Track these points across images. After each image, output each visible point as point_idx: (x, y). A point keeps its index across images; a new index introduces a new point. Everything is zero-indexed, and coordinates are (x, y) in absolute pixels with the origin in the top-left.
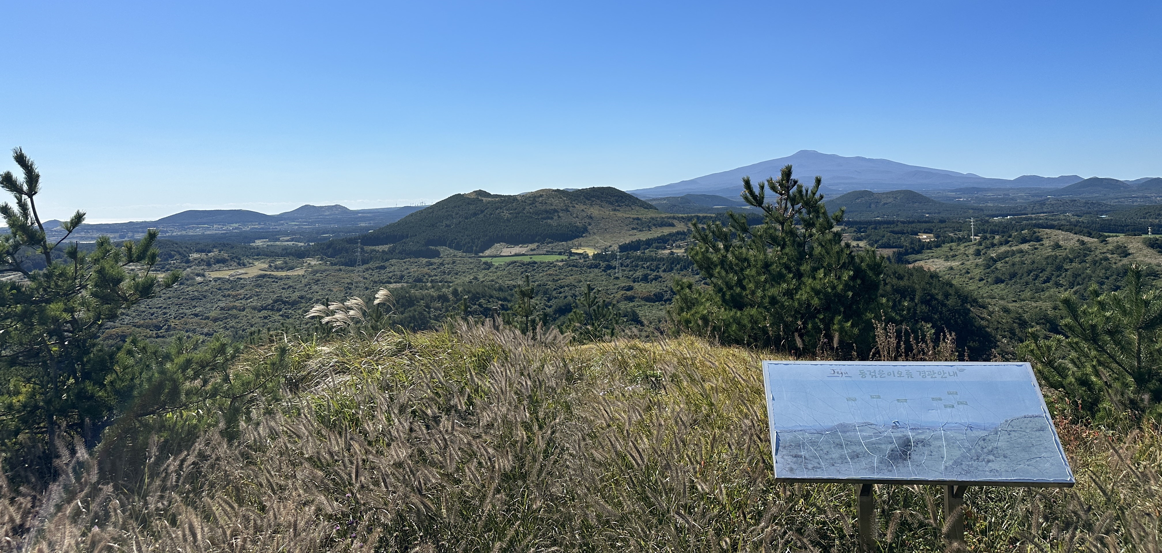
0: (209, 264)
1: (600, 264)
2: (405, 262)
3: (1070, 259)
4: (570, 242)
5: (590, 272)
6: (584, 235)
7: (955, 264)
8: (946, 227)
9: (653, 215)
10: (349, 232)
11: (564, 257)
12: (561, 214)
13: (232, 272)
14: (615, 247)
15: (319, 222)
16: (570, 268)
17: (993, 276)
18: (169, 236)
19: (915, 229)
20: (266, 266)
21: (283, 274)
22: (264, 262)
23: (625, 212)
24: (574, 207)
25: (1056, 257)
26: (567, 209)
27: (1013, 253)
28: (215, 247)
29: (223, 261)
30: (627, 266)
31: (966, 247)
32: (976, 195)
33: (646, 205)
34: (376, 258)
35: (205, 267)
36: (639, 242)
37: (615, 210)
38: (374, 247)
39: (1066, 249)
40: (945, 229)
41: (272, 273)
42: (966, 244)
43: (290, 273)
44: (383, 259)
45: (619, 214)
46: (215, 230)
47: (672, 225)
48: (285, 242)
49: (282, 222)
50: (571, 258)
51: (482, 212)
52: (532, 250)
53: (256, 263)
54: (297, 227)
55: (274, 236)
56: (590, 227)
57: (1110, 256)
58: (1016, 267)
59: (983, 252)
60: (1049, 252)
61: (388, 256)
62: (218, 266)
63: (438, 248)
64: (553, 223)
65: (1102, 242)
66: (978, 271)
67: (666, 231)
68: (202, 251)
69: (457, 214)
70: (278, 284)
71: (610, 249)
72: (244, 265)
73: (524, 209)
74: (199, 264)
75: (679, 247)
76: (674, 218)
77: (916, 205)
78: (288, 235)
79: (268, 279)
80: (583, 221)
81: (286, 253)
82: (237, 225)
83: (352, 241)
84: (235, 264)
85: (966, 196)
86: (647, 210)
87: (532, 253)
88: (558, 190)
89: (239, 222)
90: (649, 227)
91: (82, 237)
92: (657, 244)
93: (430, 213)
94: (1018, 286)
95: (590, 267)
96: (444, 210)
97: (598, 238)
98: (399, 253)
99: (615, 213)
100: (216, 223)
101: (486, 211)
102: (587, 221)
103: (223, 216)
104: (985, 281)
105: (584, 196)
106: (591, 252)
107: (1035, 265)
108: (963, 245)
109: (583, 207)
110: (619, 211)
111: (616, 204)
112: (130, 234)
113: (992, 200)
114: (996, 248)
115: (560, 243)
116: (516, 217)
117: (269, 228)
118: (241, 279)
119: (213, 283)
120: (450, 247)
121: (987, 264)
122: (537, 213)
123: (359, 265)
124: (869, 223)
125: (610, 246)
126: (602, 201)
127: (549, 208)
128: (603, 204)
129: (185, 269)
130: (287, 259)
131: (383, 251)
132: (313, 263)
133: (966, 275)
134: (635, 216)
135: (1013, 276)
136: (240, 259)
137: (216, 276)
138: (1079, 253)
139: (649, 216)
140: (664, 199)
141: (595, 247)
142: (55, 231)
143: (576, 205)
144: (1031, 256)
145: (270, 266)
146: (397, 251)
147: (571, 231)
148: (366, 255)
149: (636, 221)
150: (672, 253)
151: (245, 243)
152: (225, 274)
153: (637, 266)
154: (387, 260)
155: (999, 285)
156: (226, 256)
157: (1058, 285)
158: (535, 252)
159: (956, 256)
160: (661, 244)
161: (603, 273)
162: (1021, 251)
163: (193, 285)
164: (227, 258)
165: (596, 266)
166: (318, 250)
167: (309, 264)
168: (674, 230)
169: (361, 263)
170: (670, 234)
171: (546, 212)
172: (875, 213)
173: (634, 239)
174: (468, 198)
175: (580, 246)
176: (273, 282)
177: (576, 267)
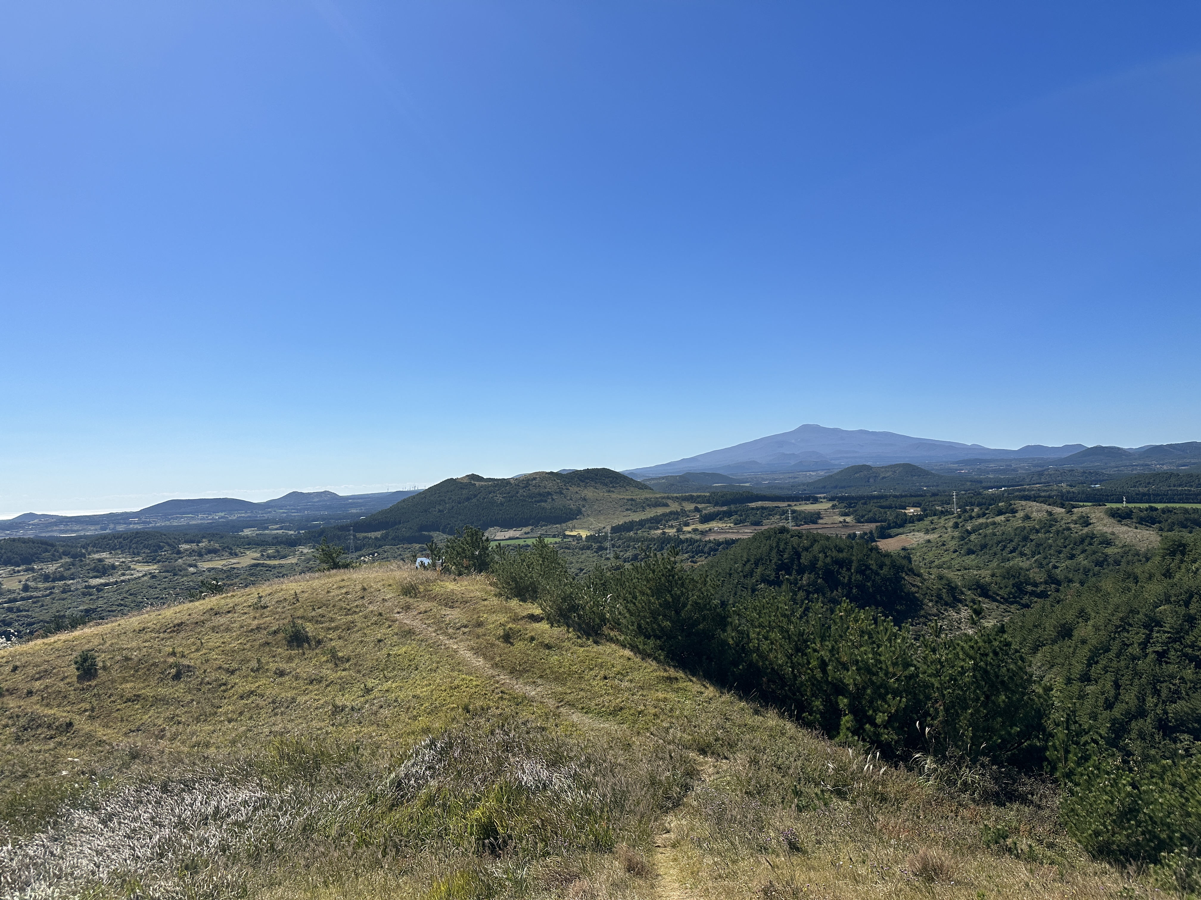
0: (200, 555)
1: (592, 546)
2: (398, 549)
3: (1037, 530)
4: (564, 525)
5: (582, 554)
6: (578, 517)
7: (931, 537)
8: (935, 501)
9: (648, 496)
10: (340, 519)
11: (558, 540)
12: (555, 497)
13: (224, 562)
14: (608, 529)
15: (308, 509)
16: (562, 550)
17: (966, 547)
18: (152, 527)
19: (903, 504)
20: (259, 555)
21: (276, 562)
22: (256, 552)
23: (619, 493)
24: (568, 489)
25: (1025, 528)
26: (560, 491)
27: (987, 525)
28: (204, 537)
29: (214, 551)
30: (619, 546)
31: (946, 520)
32: (978, 467)
33: (642, 486)
34: (369, 545)
35: (197, 558)
36: (632, 523)
37: (609, 491)
38: (366, 534)
39: (1034, 520)
40: (934, 503)
41: (265, 562)
42: (946, 517)
43: (283, 562)
44: (376, 546)
45: (614, 496)
46: (200, 519)
47: (667, 505)
48: (274, 531)
49: (269, 510)
50: (565, 540)
51: (475, 496)
52: (526, 533)
53: (248, 553)
54: (285, 515)
55: (262, 525)
56: (584, 509)
57: (1072, 526)
58: (987, 539)
59: (961, 525)
60: (1019, 523)
61: (381, 543)
62: (209, 557)
63: (431, 534)
64: (547, 505)
65: (1068, 513)
66: (953, 543)
67: (660, 511)
68: (192, 542)
69: (450, 499)
70: (272, 573)
71: (603, 530)
72: (236, 555)
73: (517, 493)
74: (190, 555)
75: (672, 527)
76: (668, 498)
77: (914, 478)
78: (276, 523)
79: (262, 568)
80: (577, 503)
81: (277, 541)
82: (223, 514)
83: (344, 528)
84: (227, 554)
85: (968, 467)
86: (641, 491)
87: (526, 536)
88: (552, 473)
89: (224, 511)
90: (643, 508)
91: (61, 530)
92: (649, 524)
93: (423, 499)
94: (987, 556)
95: (582, 549)
96: (437, 495)
97: (592, 520)
98: (392, 539)
99: (610, 494)
100: (201, 512)
101: (479, 496)
102: (581, 503)
103: (208, 505)
104: (958, 553)
105: (578, 478)
106: (584, 534)
107: (1004, 537)
108: (943, 518)
109: (576, 489)
110: (613, 492)
111: (611, 485)
112: (112, 526)
113: (994, 471)
114: (974, 520)
115: (555, 526)
116: (510, 501)
117: (257, 517)
118: (234, 568)
119: (207, 573)
120: (444, 532)
121: (962, 536)
122: (530, 497)
123: (352, 552)
124: (861, 498)
125: (604, 528)
126: (596, 483)
127: (542, 490)
128: (598, 485)
129: (176, 560)
130: (279, 547)
131: (376, 538)
132: (305, 551)
133: (942, 547)
134: (630, 497)
135: (984, 547)
136: (231, 549)
137: (208, 566)
138: (1045, 524)
139: (643, 497)
140: (663, 478)
141: (589, 529)
142: (33, 524)
143: (570, 488)
144: (1003, 528)
145: (262, 555)
146: (390, 538)
147: (564, 513)
148: (359, 542)
149: (630, 502)
150: (664, 533)
151: (233, 532)
152: (218, 564)
153: (628, 547)
154: (380, 546)
155: (970, 556)
156: (217, 546)
157: (1022, 554)
158: (529, 535)
159: (936, 528)
160: (654, 525)
161: (595, 554)
162: (994, 523)
163: (187, 576)
164: (218, 548)
165: (588, 548)
166: (310, 538)
167: (302, 552)
168: (667, 510)
169: (353, 550)
170: (664, 515)
171: (540, 494)
172: (872, 487)
173: (627, 519)
174: (461, 483)
175: (573, 528)
176: (267, 570)
177: (569, 549)
